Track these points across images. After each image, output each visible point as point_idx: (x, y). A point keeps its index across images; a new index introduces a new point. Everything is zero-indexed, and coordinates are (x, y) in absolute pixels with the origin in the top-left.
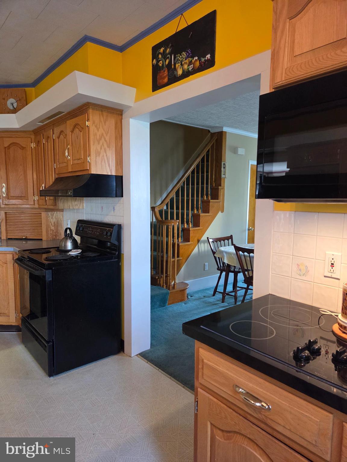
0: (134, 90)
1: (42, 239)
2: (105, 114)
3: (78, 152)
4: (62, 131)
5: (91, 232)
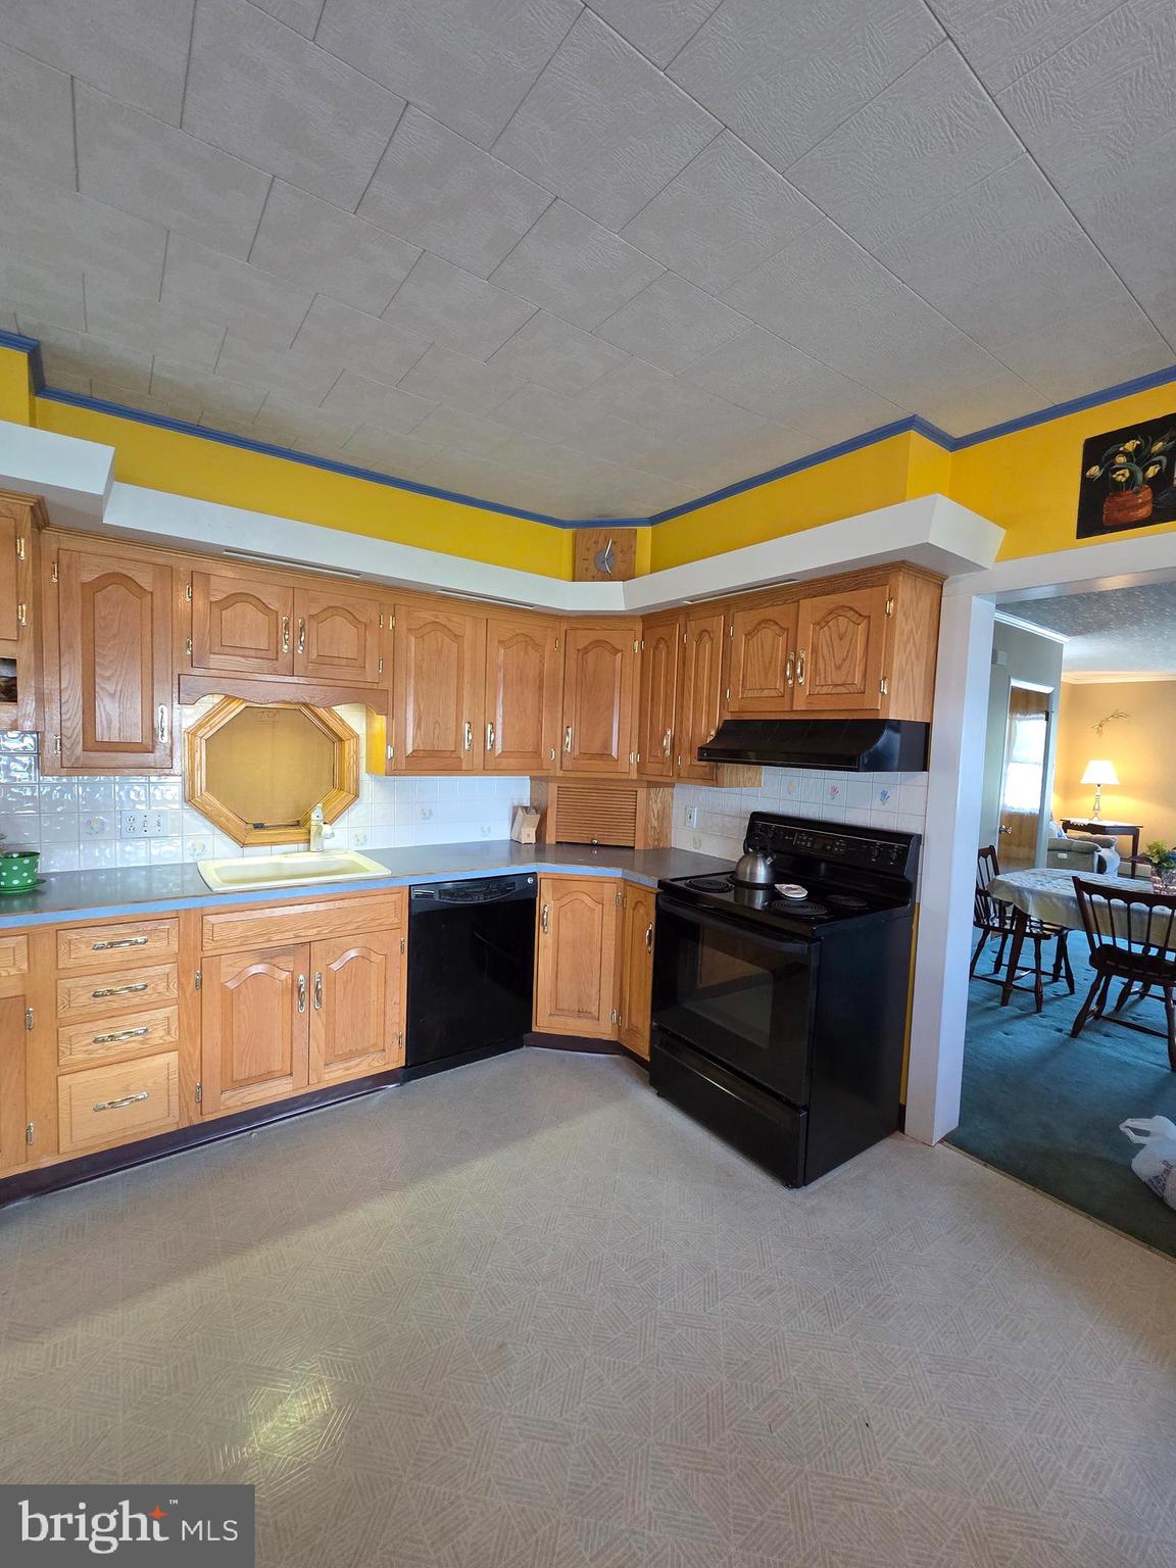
0: (1004, 532)
1: (633, 848)
2: (919, 583)
3: (838, 668)
4: (766, 621)
5: (809, 845)
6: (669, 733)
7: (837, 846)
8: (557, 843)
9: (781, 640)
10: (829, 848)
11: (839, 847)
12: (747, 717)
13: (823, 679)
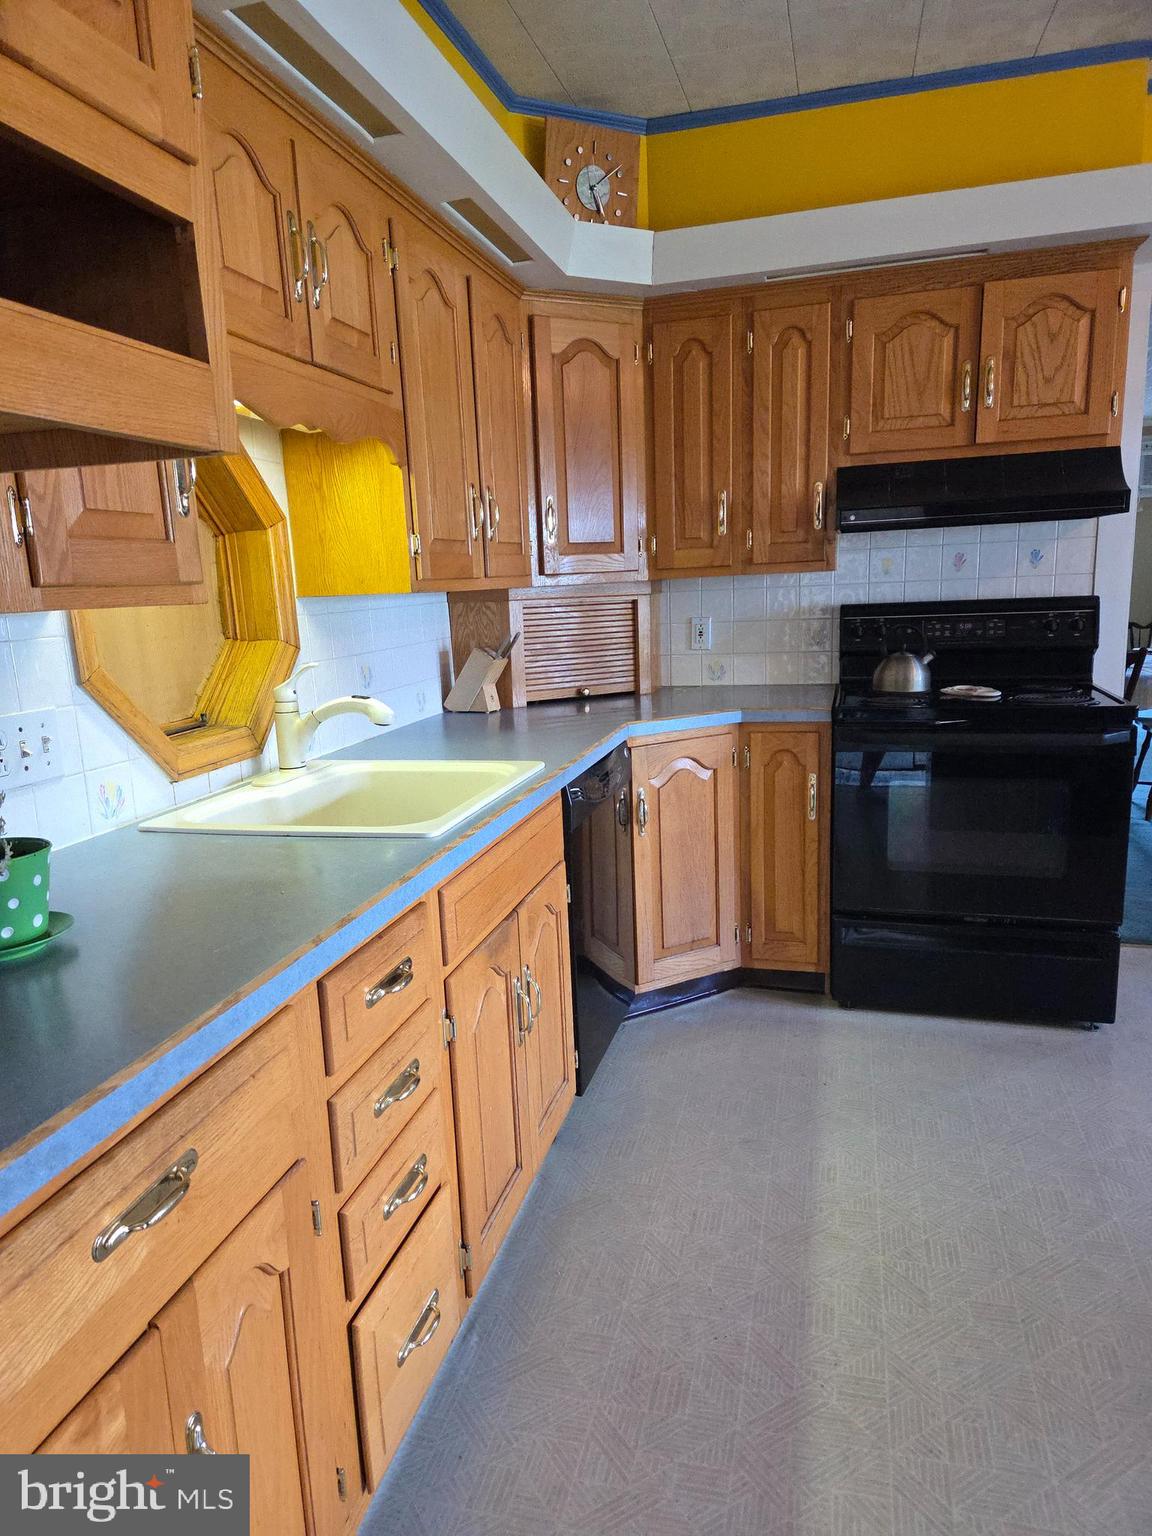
1: (635, 692)
3: (1048, 381)
4: (916, 314)
5: (947, 634)
6: (724, 496)
7: (991, 628)
8: (530, 704)
9: (947, 343)
10: (979, 632)
11: (996, 628)
12: (879, 460)
13: (1024, 398)
